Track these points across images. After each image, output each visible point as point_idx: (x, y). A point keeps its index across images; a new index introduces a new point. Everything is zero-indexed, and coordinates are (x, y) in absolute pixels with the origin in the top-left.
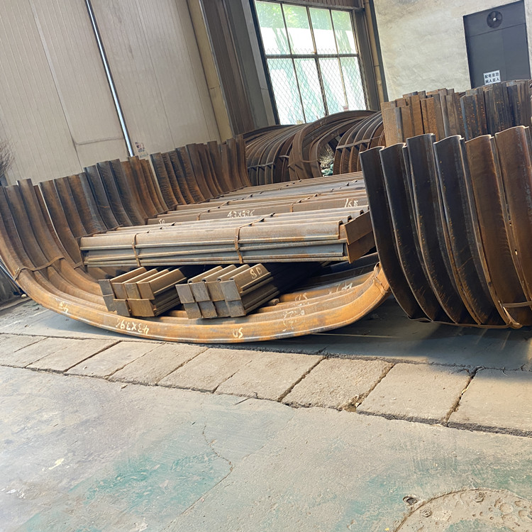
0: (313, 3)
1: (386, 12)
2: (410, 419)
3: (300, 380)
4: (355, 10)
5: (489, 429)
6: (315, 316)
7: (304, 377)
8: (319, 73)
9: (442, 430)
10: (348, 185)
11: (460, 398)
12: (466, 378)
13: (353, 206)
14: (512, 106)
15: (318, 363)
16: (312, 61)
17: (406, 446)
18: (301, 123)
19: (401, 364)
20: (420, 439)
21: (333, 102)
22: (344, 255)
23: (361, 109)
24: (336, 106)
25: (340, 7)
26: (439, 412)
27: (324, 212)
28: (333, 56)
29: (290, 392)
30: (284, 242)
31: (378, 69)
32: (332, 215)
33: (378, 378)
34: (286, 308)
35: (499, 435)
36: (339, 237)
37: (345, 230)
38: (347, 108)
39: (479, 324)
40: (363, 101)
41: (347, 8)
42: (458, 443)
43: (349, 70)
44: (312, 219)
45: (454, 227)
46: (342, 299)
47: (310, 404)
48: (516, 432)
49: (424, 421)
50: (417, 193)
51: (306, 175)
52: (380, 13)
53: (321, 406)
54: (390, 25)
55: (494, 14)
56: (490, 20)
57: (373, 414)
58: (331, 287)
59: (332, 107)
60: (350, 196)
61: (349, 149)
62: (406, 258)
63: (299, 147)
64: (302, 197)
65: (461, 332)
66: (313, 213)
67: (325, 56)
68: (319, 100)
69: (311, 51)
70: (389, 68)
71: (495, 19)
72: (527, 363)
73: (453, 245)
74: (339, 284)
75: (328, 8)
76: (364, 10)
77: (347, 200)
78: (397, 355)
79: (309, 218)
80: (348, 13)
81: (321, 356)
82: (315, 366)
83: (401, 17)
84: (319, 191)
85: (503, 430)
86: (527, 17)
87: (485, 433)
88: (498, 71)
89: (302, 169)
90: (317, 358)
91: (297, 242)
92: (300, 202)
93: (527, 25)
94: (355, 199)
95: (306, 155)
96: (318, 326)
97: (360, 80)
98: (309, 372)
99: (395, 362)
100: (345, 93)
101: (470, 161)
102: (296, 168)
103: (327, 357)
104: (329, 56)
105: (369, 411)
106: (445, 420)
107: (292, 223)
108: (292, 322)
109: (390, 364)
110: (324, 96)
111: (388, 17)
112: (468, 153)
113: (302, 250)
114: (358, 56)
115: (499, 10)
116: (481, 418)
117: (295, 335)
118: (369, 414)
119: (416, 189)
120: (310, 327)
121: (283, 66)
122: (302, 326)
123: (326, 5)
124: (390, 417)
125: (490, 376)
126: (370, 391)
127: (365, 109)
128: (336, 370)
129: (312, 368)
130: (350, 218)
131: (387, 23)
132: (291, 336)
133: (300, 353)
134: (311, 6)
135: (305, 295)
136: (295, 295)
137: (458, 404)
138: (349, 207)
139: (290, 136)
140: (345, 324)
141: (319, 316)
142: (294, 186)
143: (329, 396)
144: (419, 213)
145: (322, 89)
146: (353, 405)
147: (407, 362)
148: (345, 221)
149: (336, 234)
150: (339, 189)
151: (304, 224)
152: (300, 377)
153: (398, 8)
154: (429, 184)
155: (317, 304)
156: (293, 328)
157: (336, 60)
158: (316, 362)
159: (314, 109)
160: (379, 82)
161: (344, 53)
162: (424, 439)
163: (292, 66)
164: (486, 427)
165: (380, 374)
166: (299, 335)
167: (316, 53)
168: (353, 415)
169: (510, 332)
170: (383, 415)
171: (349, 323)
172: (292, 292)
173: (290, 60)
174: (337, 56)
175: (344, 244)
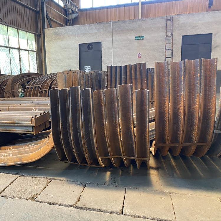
0: (20, 28)
1: (49, 37)
2: (60, 205)
3: (9, 186)
4: (37, 34)
5: (93, 210)
6: (18, 157)
7: (10, 184)
8: (20, 56)
9: (73, 210)
10: (32, 102)
11: (80, 196)
12: (82, 187)
13: (36, 111)
14: (100, 80)
15: (17, 179)
16: (17, 51)
17: (59, 217)
18: (9, 75)
19: (54, 181)
20: (65, 214)
21: (24, 68)
22: (32, 131)
23: (35, 72)
24: (25, 70)
25: (31, 32)
26: (72, 202)
27: (24, 112)
28: (26, 50)
29: (4, 191)
30: (5, 123)
31: (43, 58)
32: (28, 114)
33: (44, 186)
34: (3, 152)
35: (97, 212)
36: (31, 123)
37: (34, 121)
38: (30, 71)
39: (89, 164)
40: (36, 70)
41: (34, 32)
42: (81, 216)
43: (32, 57)
44: (19, 115)
45: (85, 124)
46: (31, 150)
47: (14, 197)
48: (104, 211)
49: (65, 206)
50: (72, 108)
51: (12, 96)
52: (47, 37)
53: (19, 198)
54: (50, 42)
55: (90, 45)
56: (89, 47)
57: (43, 202)
58: (24, 145)
59: (23, 70)
60: (35, 107)
61: (32, 88)
62: (63, 134)
63: (10, 84)
64: (12, 105)
65: (79, 168)
66: (19, 112)
67: (23, 50)
68: (18, 67)
69: (17, 47)
70: (48, 58)
71: (90, 47)
72: (106, 182)
73: (84, 131)
74: (28, 143)
75: (26, 31)
76: (40, 34)
77: (34, 108)
78: (53, 176)
79: (17, 114)
80: (34, 35)
81: (18, 175)
82: (15, 180)
83: (55, 40)
84: (20, 103)
85: (99, 210)
86: (102, 48)
87: (92, 211)
88: (90, 66)
89: (10, 93)
90: (16, 176)
91: (11, 124)
92: (12, 107)
93: (102, 51)
94: (37, 108)
95: (13, 88)
96: (18, 162)
97: (36, 61)
98: (13, 182)
99: (52, 179)
100: (29, 65)
101: (94, 99)
102: (8, 93)
103: (21, 176)
104: (24, 50)
105: (41, 201)
106: (74, 206)
107: (10, 115)
108: (6, 159)
109: (50, 180)
110: (20, 65)
111: (50, 39)
112: (93, 96)
113: (13, 127)
114: (36, 52)
115: (92, 44)
116: (90, 205)
117: (7, 165)
118: (41, 202)
119: (72, 107)
120: (14, 162)
121: (5, 51)
122: (11, 161)
123: (25, 30)
124: (51, 204)
125: (92, 187)
126: (41, 192)
127: (37, 72)
128: (25, 182)
129: (14, 181)
130: (36, 116)
131: (49, 41)
132: (5, 165)
133: (8, 173)
134: (19, 29)
135: (11, 147)
136: (7, 147)
137: (79, 199)
138: (34, 111)
139: (6, 79)
140: (31, 161)
141: (19, 157)
142: (7, 100)
143: (23, 193)
144: (72, 116)
145: (20, 62)
146: (33, 198)
147: (57, 180)
148: (34, 117)
149: (30, 122)
150: (29, 103)
151: (15, 116)
152: (9, 184)
153: (54, 36)
154: (76, 106)
155: (19, 152)
156: (6, 162)
157: (27, 52)
158: (16, 178)
159: (16, 69)
160: (44, 63)
161: (31, 50)
162: (66, 214)
163: (9, 51)
164: (92, 209)
165: (45, 184)
166: (9, 165)
167: (19, 48)
168: (34, 202)
169: (98, 169)
170: (48, 203)
171: (33, 161)
172: (5, 146)
173: (8, 49)
174: (28, 50)
175: (33, 126)
